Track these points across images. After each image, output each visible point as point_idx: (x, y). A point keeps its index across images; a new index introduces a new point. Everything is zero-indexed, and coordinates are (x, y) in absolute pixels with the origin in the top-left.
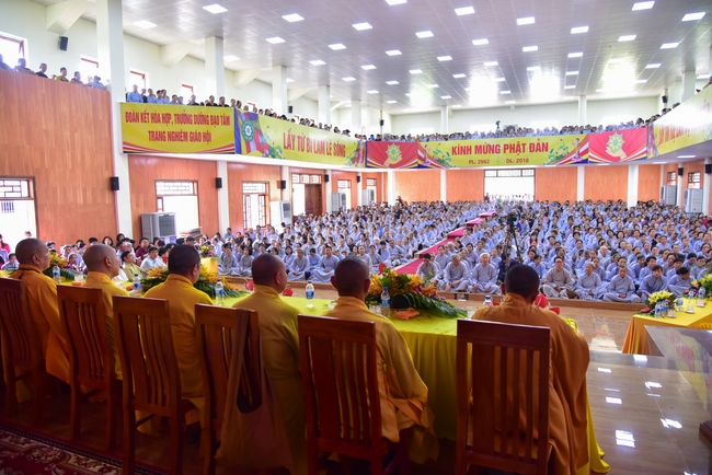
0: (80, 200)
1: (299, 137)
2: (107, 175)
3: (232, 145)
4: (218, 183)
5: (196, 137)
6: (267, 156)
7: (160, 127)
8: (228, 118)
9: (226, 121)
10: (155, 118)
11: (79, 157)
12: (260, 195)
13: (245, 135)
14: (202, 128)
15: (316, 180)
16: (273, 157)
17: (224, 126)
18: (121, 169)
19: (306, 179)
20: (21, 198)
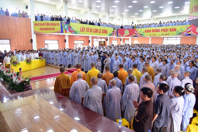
0: (22, 44)
1: (87, 28)
2: (30, 39)
3: (60, 31)
4: (65, 41)
5: (51, 29)
6: (73, 33)
7: (42, 27)
8: (59, 24)
9: (59, 25)
10: (41, 25)
11: (22, 35)
12: (81, 44)
13: (64, 28)
14: (52, 27)
15: (103, 40)
16: (76, 34)
17: (58, 26)
18: (34, 37)
19: (100, 40)
20: (8, 44)
